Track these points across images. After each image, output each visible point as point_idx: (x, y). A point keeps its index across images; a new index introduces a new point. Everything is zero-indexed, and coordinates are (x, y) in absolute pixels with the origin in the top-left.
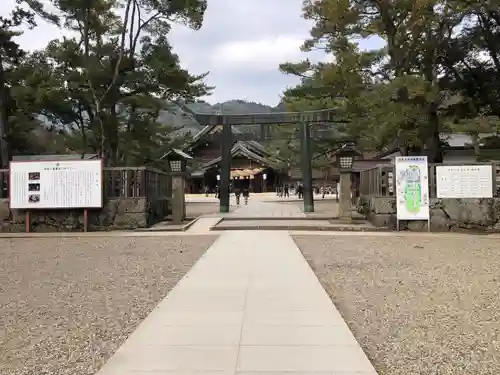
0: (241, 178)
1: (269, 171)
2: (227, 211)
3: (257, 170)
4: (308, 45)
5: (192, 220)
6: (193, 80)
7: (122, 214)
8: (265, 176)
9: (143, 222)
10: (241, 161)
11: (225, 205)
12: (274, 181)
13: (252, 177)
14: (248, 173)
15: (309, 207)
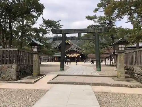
0: (73, 57)
1: (82, 55)
2: (63, 70)
3: (78, 55)
4: (96, 10)
5: (43, 75)
6: (56, 22)
7: (5, 73)
8: (80, 57)
9: (14, 77)
10: (73, 52)
11: (62, 68)
12: (83, 58)
13: (76, 57)
14: (75, 55)
15: (99, 69)
